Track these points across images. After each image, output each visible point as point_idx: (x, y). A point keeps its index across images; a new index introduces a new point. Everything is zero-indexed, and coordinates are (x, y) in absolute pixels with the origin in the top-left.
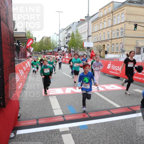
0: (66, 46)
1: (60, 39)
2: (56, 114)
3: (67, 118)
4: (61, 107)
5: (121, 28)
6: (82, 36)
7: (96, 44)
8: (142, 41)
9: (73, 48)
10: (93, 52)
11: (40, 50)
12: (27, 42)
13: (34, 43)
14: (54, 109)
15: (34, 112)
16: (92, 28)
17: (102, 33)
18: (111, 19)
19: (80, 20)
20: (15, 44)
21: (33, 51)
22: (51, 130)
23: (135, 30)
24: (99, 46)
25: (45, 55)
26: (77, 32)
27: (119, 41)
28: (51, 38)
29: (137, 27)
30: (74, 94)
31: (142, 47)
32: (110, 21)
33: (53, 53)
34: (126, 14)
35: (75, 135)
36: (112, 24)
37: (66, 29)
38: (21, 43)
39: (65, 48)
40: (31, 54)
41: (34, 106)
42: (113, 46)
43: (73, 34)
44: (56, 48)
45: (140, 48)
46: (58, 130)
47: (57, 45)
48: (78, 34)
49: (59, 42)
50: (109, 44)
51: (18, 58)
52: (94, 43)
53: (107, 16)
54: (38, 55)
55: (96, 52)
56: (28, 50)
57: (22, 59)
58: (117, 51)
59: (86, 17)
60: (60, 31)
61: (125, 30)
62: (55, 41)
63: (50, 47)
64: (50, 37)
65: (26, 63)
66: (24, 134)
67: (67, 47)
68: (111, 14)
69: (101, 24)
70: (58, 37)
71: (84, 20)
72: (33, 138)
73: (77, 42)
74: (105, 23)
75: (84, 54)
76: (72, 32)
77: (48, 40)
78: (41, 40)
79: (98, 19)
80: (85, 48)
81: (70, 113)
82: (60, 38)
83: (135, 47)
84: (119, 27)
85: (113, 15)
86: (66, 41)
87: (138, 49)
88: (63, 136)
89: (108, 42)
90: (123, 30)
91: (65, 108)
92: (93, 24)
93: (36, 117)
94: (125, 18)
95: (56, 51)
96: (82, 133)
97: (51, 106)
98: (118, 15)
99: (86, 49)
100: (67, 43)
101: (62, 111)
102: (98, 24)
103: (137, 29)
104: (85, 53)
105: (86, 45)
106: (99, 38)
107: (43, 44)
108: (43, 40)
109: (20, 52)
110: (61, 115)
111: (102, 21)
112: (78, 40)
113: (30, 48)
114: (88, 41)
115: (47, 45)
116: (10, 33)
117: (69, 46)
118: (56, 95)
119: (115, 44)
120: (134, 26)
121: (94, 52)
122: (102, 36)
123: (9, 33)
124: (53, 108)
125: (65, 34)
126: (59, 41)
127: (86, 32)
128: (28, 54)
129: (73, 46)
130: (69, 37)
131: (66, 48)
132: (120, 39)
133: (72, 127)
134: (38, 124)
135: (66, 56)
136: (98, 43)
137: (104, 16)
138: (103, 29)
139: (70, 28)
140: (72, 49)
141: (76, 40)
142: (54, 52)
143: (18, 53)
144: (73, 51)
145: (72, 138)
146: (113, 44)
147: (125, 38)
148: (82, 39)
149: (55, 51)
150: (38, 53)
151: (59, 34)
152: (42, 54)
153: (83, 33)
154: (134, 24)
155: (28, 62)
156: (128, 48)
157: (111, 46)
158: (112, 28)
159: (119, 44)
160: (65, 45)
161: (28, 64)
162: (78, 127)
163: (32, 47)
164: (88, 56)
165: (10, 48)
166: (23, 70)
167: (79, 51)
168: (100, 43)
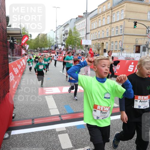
1: (57, 37)
2: (52, 114)
3: (64, 118)
4: (57, 107)
5: (120, 26)
6: (80, 34)
8: (141, 39)
9: (71, 46)
10: (91, 50)
11: (36, 48)
12: (22, 39)
13: (29, 40)
14: (51, 109)
15: (29, 111)
16: (91, 25)
17: (101, 31)
18: (110, 16)
19: (78, 17)
20: (10, 41)
21: (29, 48)
22: (47, 130)
23: (134, 28)
24: (97, 44)
25: (41, 53)
26: (75, 29)
27: (118, 39)
28: (48, 35)
29: (136, 24)
30: (72, 93)
31: (141, 45)
32: (109, 18)
33: (49, 51)
34: (126, 11)
35: (72, 135)
36: (111, 21)
37: (63, 26)
38: (16, 40)
39: (62, 46)
40: (27, 51)
41: (29, 106)
42: (112, 45)
43: (71, 31)
45: (139, 47)
46: (54, 130)
47: (53, 43)
48: (76, 32)
50: (108, 42)
51: (13, 56)
52: (92, 40)
53: (106, 13)
54: (33, 53)
55: (94, 50)
56: (22, 47)
57: (17, 57)
58: (115, 50)
59: (84, 13)
60: (57, 28)
61: (124, 27)
62: (51, 38)
63: (47, 45)
64: (46, 34)
65: (21, 60)
66: (19, 135)
67: (64, 45)
68: (110, 11)
69: (100, 21)
70: (55, 34)
71: (83, 16)
72: (29, 139)
73: (75, 39)
74: (104, 20)
75: (82, 52)
76: (70, 29)
77: (44, 37)
78: (37, 37)
79: (97, 15)
80: (83, 46)
81: (67, 112)
82: (57, 35)
83: (134, 46)
84: (119, 24)
85: (112, 11)
86: (63, 38)
87: (138, 47)
88: (59, 136)
89: (107, 40)
90: (122, 28)
91: (62, 108)
92: (91, 21)
93: (32, 117)
94: (125, 15)
95: (53, 49)
96: (79, 133)
97: (48, 105)
98: (117, 12)
99: (84, 47)
100: (64, 41)
101: (59, 110)
102: (96, 21)
103: (136, 26)
104: (83, 51)
105: (84, 43)
106: (98, 36)
107: (38, 41)
108: (39, 37)
109: (15, 50)
110: (57, 115)
111: (101, 18)
112: (76, 37)
113: (26, 46)
114: (86, 39)
115: (44, 42)
116: (3, 29)
117: (67, 43)
118: (52, 94)
119: (114, 42)
120: (133, 24)
122: (100, 33)
123: (1, 29)
124: (49, 108)
125: (63, 31)
126: (57, 38)
127: (84, 29)
128: (24, 52)
129: (70, 44)
130: (67, 34)
131: (63, 46)
132: (120, 37)
133: (69, 127)
134: (33, 124)
135: (63, 54)
136: (97, 41)
137: (103, 13)
138: (102, 26)
139: (68, 24)
140: (69, 47)
141: (74, 37)
142: (51, 49)
143: (12, 51)
144: (70, 49)
145: (69, 138)
146: (112, 42)
147: (125, 36)
148: (80, 37)
150: (34, 51)
151: (56, 31)
152: (38, 52)
153: (81, 30)
154: (134, 21)
155: (23, 60)
156: (127, 47)
157: (110, 45)
158: (111, 26)
159: (118, 42)
160: (62, 43)
161: (23, 62)
162: (75, 127)
163: (27, 44)
164: (86, 54)
165: (3, 44)
166: (18, 68)
167: (77, 49)
168: (99, 40)
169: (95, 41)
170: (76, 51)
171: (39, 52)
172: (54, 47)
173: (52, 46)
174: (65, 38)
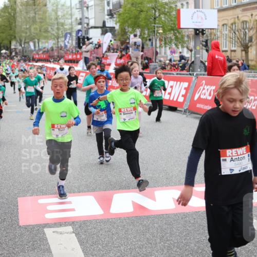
0: (108, 25)
7: (229, 16)
9: (138, 32)
10: (216, 47)
11: (6, 42)
24: (240, 26)
25: (25, 61)
30: (148, 217)
39: (104, 33)
44: (70, 34)
47: (71, 23)
49: (81, 9)
52: (220, 11)
55: (228, 47)
62: (63, 5)
67: (112, 29)
75: (182, 58)
80: (185, 33)
86: (108, 4)
95: (69, 47)
99: (188, 36)
100: (111, 14)
104: (186, 54)
105: (189, 19)
114: (197, 6)
117: (122, 24)
118: (71, 223)
121: (222, 48)
126: (83, 5)
129: (135, 25)
131: (109, 35)
135: (109, 65)
136: (238, 11)
140: (132, 36)
142: (61, 48)
144: (135, 43)
149: (66, 46)
152: (12, 58)
160: (104, 23)
164: (198, 63)
167: (161, 46)
168: (244, 10)
169: (231, 12)
170: (157, 53)
171: (19, 58)
172: (74, 38)
173: (66, 37)
174: (113, 5)
